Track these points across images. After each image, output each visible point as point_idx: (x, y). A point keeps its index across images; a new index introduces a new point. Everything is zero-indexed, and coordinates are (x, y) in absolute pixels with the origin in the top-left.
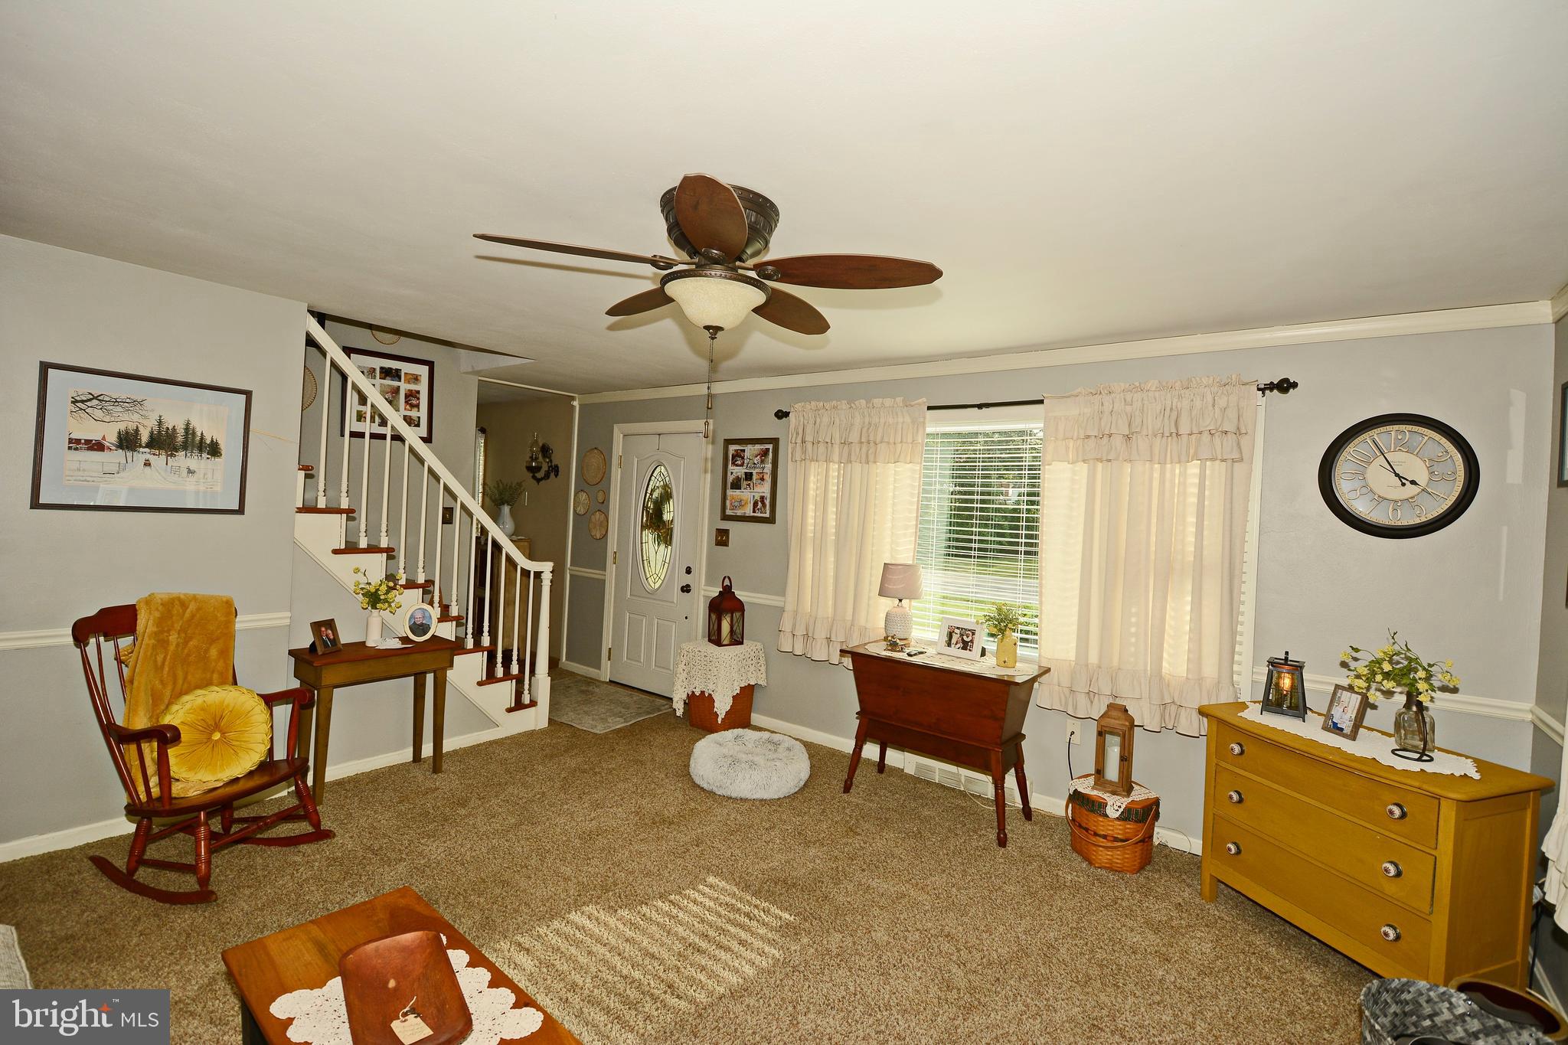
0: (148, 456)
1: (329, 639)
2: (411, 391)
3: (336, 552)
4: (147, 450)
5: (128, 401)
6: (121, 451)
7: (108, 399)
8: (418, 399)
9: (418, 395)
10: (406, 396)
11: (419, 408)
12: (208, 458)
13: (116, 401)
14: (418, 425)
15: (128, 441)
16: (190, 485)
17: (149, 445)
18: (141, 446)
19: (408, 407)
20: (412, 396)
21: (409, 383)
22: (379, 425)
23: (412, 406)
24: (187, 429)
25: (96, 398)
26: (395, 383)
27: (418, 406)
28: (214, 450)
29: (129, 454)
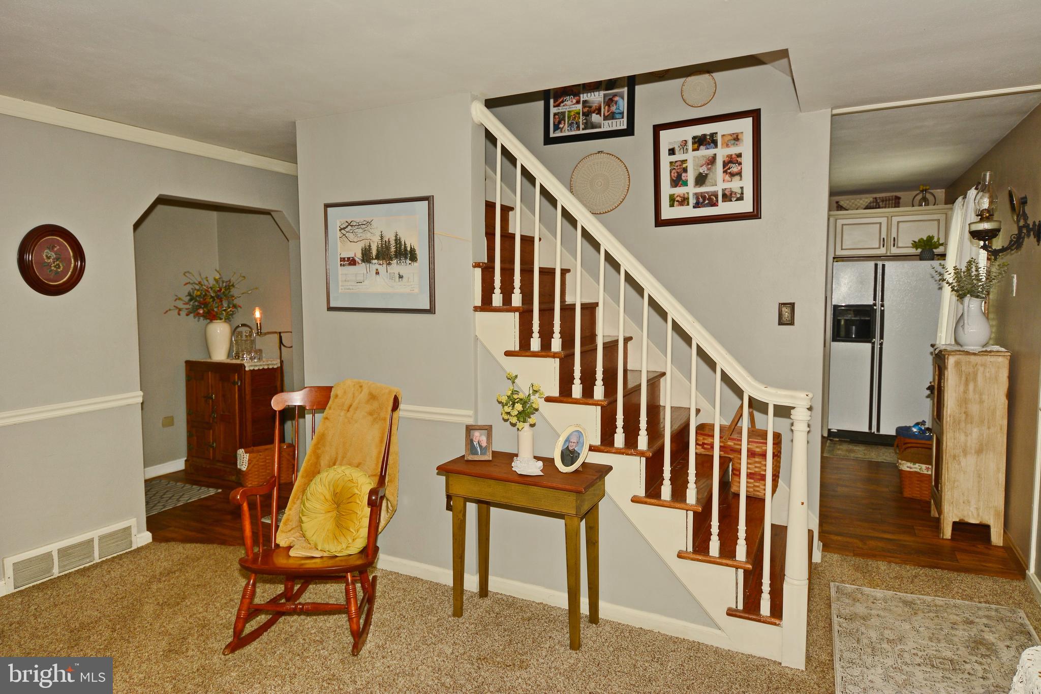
0: (378, 266)
1: (481, 446)
2: (730, 156)
3: (508, 354)
4: (376, 261)
5: (365, 223)
6: (363, 263)
7: (355, 224)
8: (740, 164)
9: (739, 159)
10: (725, 164)
11: (741, 176)
12: (410, 264)
13: (359, 225)
14: (741, 198)
15: (366, 256)
16: (400, 288)
17: (377, 258)
18: (373, 259)
19: (727, 177)
20: (733, 160)
21: (727, 146)
22: (694, 207)
23: (732, 175)
24: (396, 240)
25: (349, 225)
26: (710, 152)
27: (739, 174)
28: (413, 256)
29: (368, 265)
